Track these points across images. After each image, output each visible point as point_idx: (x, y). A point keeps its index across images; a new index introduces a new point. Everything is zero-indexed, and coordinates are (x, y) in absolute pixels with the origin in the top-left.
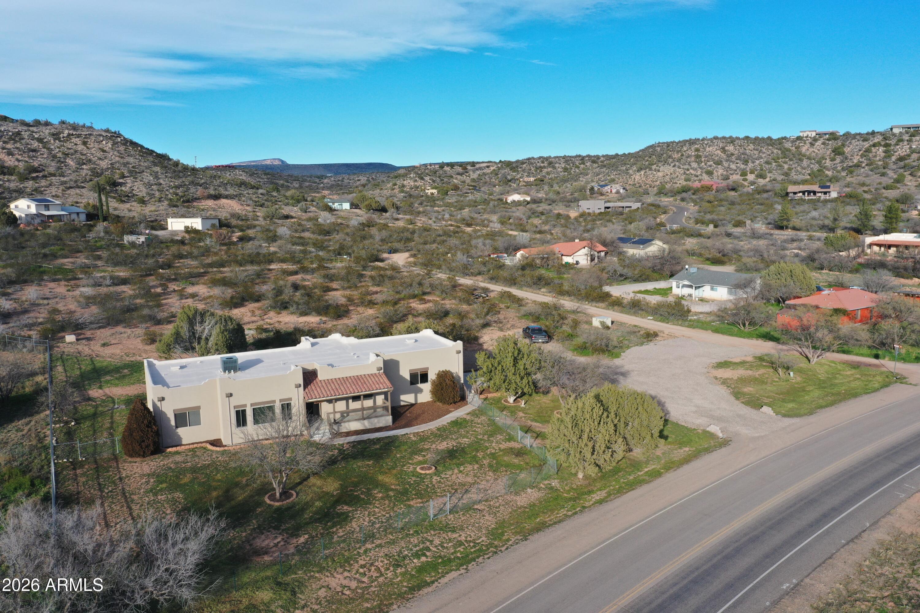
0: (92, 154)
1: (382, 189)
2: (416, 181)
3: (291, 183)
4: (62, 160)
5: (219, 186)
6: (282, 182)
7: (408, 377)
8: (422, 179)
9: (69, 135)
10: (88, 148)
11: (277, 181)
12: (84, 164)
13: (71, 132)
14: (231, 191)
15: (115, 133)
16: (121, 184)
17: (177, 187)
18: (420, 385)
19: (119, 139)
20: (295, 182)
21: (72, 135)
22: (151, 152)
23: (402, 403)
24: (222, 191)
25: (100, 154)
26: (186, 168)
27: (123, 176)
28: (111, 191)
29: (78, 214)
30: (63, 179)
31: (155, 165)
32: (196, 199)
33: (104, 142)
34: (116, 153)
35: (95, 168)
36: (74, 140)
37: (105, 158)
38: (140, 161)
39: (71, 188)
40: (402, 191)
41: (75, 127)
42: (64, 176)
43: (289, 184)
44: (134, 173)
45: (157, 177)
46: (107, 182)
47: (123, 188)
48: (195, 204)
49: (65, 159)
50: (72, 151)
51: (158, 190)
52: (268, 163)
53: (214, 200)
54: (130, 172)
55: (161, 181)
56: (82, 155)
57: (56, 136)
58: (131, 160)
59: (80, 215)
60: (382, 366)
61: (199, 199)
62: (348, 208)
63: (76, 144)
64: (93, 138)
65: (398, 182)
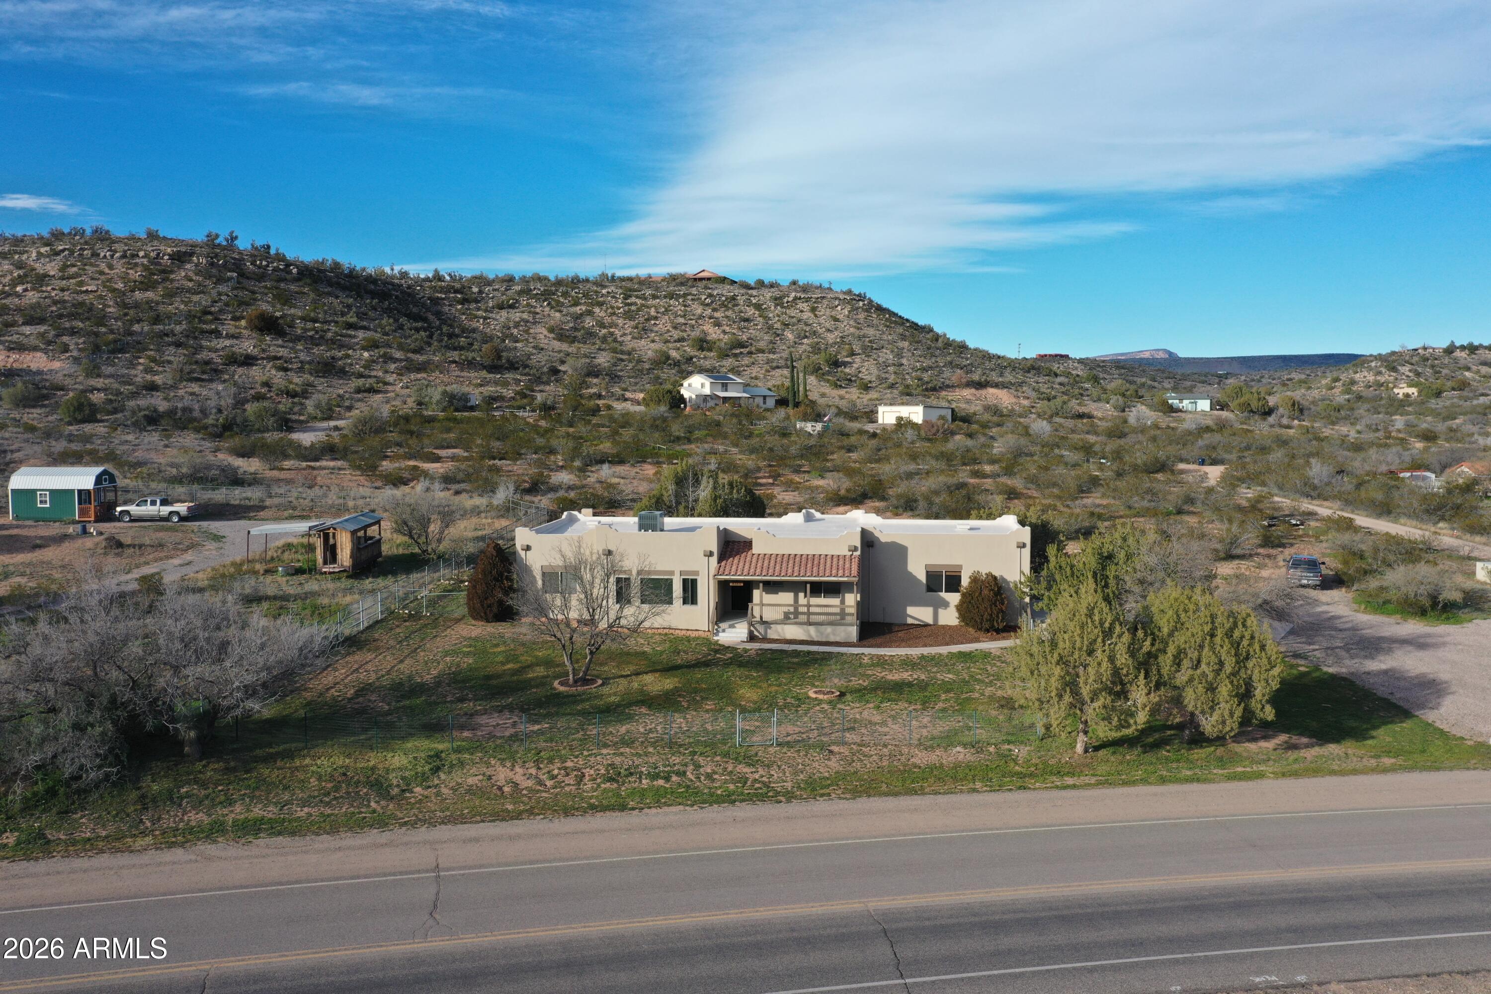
0: (820, 324)
1: (1310, 388)
2: (1380, 373)
3: (1160, 383)
4: (779, 332)
5: (992, 370)
6: (1144, 380)
7: (922, 577)
8: (1394, 369)
9: (796, 298)
10: (816, 316)
11: (1135, 379)
12: (806, 337)
13: (798, 295)
14: (1009, 377)
15: (859, 295)
16: (845, 364)
17: (924, 370)
18: (943, 595)
19: (861, 304)
20: (1166, 381)
21: (800, 298)
22: (902, 321)
23: (910, 621)
24: (994, 377)
25: (829, 324)
26: (949, 344)
27: (852, 354)
28: (829, 373)
29: (765, 397)
30: (771, 356)
31: (903, 338)
32: (948, 386)
33: (839, 308)
34: (852, 322)
35: (818, 343)
36: (801, 305)
37: (836, 329)
38: (884, 333)
39: (778, 367)
40: (1348, 391)
41: (806, 288)
42: (774, 353)
43: (1156, 384)
44: (869, 349)
45: (899, 355)
46: (827, 361)
47: (847, 370)
48: (944, 393)
49: (784, 330)
50: (794, 320)
51: (895, 373)
52: (1147, 355)
53: (977, 389)
54: (864, 348)
55: (904, 361)
56: (806, 324)
57: (778, 301)
58: (871, 332)
59: (768, 399)
60: (858, 545)
61: (953, 386)
62: (1208, 409)
63: (802, 311)
64: (825, 302)
65: (1343, 377)
